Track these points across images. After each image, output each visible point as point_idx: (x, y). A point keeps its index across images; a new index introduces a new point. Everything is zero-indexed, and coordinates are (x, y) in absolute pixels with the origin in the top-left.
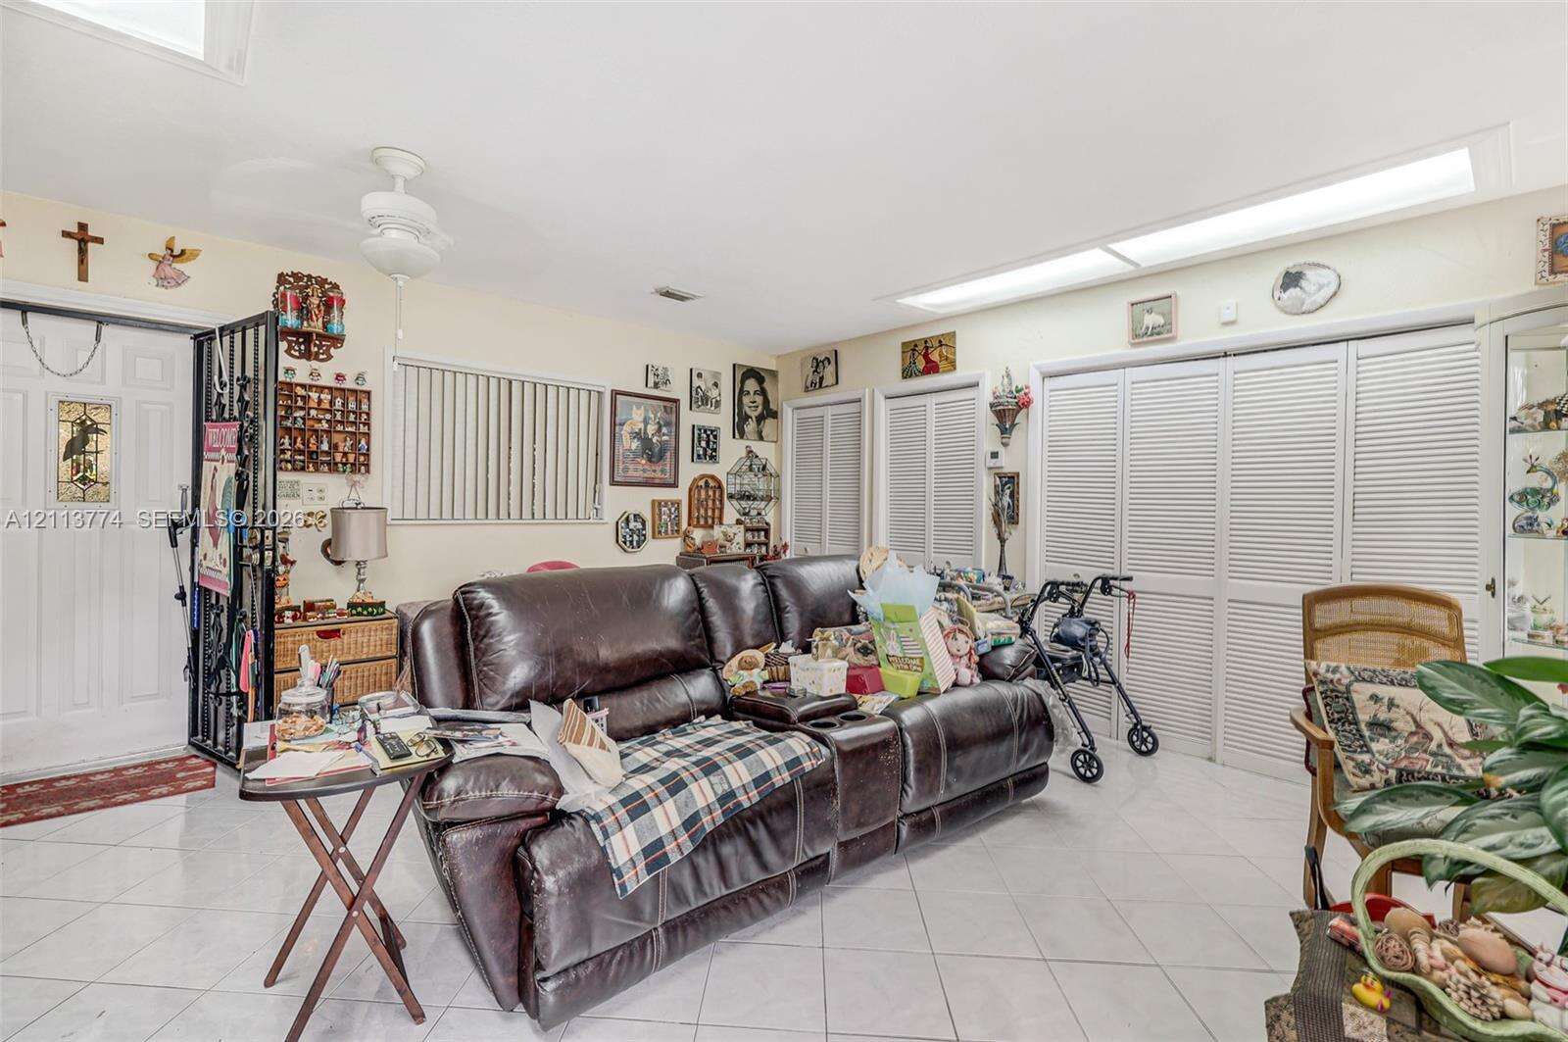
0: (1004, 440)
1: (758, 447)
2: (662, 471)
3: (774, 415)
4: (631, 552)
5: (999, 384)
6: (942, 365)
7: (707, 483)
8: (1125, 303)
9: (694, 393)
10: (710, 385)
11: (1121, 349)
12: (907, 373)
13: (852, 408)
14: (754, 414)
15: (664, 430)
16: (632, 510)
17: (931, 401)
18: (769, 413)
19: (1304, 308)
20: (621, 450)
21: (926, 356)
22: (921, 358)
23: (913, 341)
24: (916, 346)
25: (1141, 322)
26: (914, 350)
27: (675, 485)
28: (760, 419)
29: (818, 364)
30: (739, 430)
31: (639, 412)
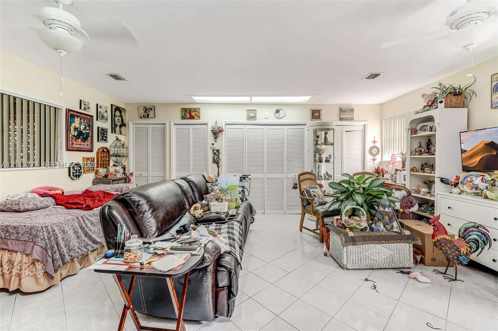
0: (216, 140)
1: (120, 137)
2: (87, 145)
3: (125, 125)
4: (76, 180)
5: (214, 125)
6: (196, 117)
7: (103, 150)
8: (246, 110)
9: (99, 114)
10: (104, 111)
11: (245, 121)
12: (183, 118)
13: (162, 126)
14: (119, 124)
15: (87, 128)
16: (75, 162)
17: (191, 127)
18: (123, 125)
19: (280, 118)
20: (71, 136)
21: (190, 114)
22: (188, 114)
23: (186, 108)
24: (186, 110)
25: (249, 115)
26: (185, 111)
27: (91, 151)
28: (121, 126)
29: (146, 109)
30: (113, 130)
31: (78, 119)
